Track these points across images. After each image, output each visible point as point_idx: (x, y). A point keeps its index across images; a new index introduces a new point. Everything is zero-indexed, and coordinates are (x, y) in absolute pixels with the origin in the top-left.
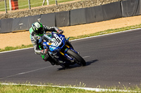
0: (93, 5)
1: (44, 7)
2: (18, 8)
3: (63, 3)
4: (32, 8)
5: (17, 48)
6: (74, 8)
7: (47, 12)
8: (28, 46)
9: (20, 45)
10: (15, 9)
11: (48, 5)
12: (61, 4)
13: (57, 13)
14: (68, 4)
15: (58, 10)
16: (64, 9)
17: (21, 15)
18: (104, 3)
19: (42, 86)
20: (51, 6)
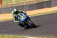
0: (32, 3)
1: (13, 4)
2: (2, 4)
3: (20, 2)
4: (8, 4)
5: (2, 20)
6: (25, 4)
7: (14, 6)
8: (6, 20)
9: (3, 19)
10: (1, 4)
11: (14, 3)
12: (19, 2)
13: (18, 6)
14: (22, 3)
15: (18, 5)
16: (20, 5)
17: (3, 7)
18: (37, 2)
19: (12, 36)
20: (15, 3)
